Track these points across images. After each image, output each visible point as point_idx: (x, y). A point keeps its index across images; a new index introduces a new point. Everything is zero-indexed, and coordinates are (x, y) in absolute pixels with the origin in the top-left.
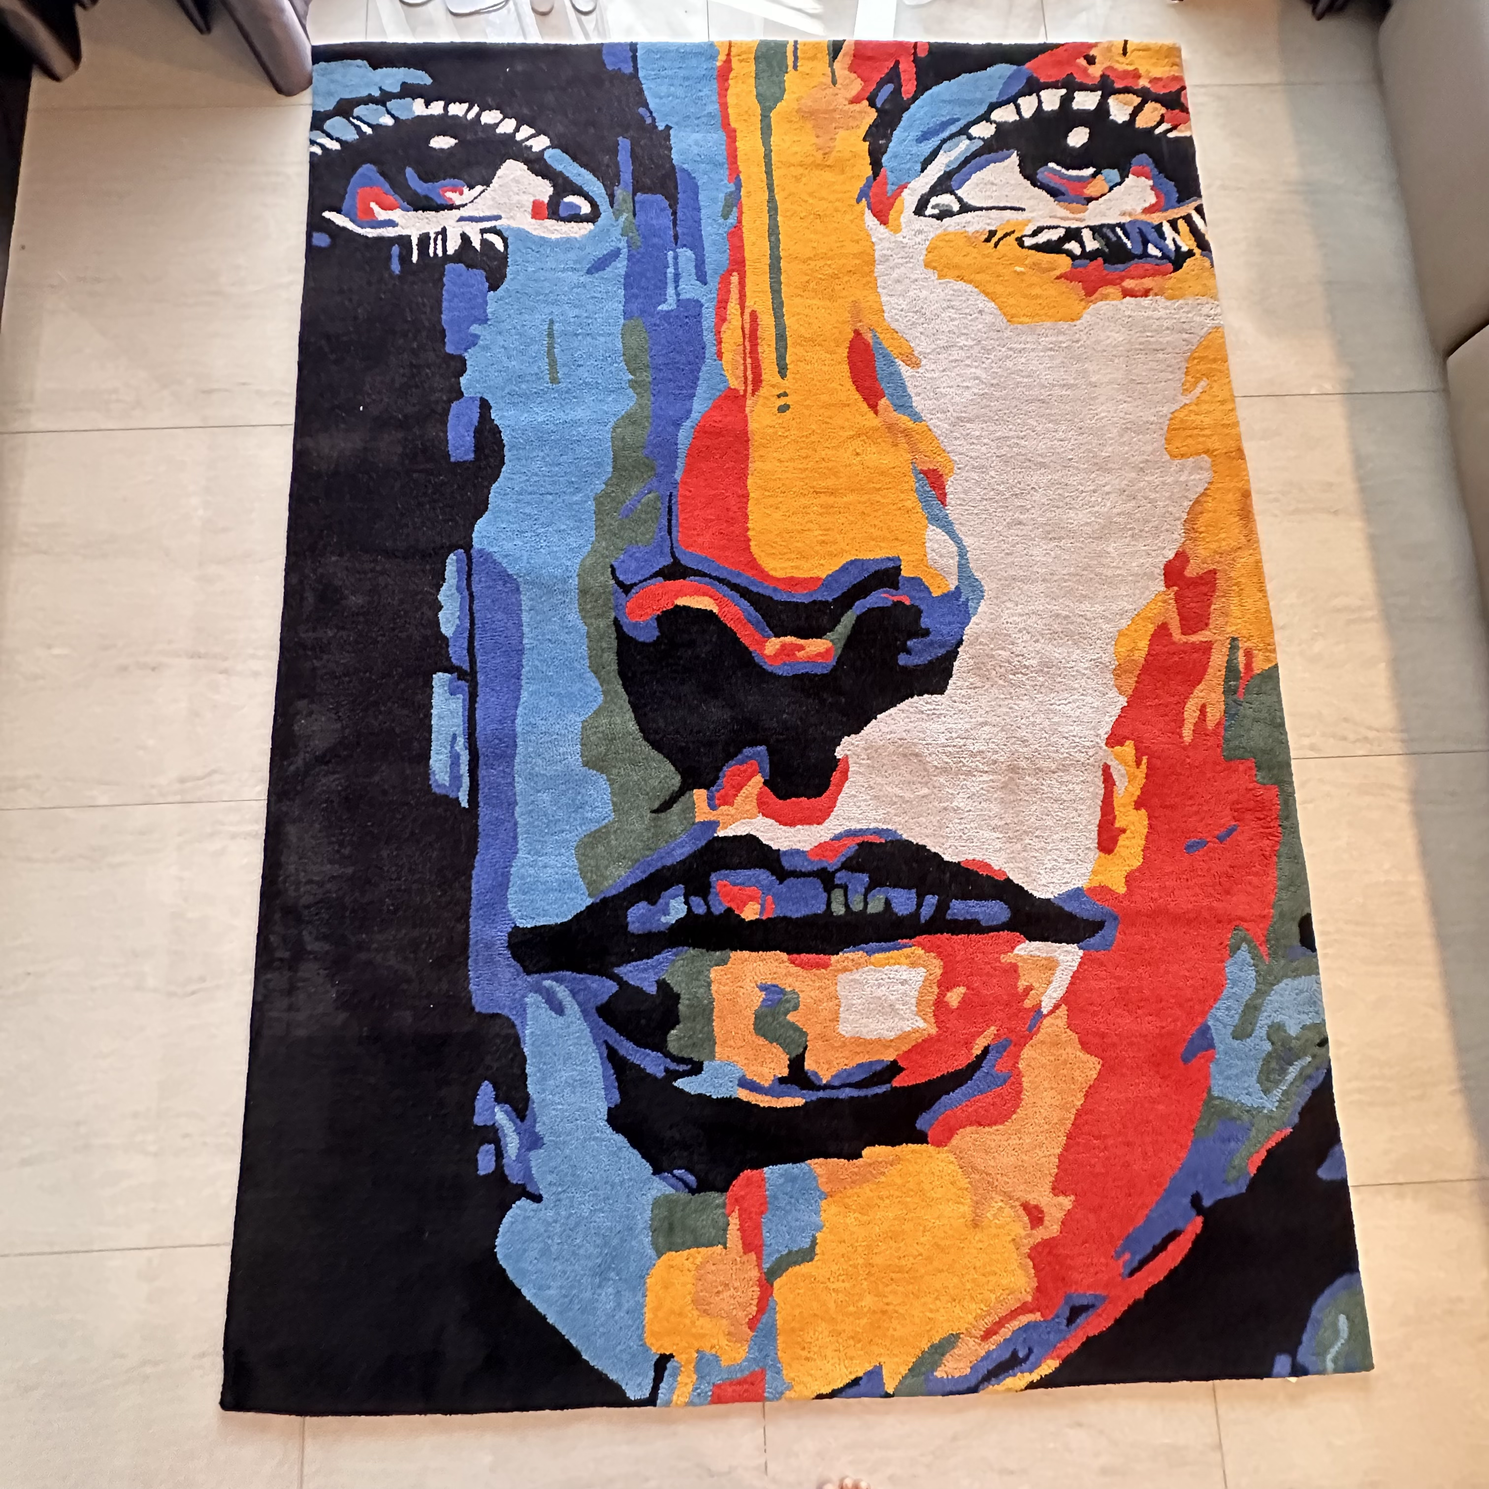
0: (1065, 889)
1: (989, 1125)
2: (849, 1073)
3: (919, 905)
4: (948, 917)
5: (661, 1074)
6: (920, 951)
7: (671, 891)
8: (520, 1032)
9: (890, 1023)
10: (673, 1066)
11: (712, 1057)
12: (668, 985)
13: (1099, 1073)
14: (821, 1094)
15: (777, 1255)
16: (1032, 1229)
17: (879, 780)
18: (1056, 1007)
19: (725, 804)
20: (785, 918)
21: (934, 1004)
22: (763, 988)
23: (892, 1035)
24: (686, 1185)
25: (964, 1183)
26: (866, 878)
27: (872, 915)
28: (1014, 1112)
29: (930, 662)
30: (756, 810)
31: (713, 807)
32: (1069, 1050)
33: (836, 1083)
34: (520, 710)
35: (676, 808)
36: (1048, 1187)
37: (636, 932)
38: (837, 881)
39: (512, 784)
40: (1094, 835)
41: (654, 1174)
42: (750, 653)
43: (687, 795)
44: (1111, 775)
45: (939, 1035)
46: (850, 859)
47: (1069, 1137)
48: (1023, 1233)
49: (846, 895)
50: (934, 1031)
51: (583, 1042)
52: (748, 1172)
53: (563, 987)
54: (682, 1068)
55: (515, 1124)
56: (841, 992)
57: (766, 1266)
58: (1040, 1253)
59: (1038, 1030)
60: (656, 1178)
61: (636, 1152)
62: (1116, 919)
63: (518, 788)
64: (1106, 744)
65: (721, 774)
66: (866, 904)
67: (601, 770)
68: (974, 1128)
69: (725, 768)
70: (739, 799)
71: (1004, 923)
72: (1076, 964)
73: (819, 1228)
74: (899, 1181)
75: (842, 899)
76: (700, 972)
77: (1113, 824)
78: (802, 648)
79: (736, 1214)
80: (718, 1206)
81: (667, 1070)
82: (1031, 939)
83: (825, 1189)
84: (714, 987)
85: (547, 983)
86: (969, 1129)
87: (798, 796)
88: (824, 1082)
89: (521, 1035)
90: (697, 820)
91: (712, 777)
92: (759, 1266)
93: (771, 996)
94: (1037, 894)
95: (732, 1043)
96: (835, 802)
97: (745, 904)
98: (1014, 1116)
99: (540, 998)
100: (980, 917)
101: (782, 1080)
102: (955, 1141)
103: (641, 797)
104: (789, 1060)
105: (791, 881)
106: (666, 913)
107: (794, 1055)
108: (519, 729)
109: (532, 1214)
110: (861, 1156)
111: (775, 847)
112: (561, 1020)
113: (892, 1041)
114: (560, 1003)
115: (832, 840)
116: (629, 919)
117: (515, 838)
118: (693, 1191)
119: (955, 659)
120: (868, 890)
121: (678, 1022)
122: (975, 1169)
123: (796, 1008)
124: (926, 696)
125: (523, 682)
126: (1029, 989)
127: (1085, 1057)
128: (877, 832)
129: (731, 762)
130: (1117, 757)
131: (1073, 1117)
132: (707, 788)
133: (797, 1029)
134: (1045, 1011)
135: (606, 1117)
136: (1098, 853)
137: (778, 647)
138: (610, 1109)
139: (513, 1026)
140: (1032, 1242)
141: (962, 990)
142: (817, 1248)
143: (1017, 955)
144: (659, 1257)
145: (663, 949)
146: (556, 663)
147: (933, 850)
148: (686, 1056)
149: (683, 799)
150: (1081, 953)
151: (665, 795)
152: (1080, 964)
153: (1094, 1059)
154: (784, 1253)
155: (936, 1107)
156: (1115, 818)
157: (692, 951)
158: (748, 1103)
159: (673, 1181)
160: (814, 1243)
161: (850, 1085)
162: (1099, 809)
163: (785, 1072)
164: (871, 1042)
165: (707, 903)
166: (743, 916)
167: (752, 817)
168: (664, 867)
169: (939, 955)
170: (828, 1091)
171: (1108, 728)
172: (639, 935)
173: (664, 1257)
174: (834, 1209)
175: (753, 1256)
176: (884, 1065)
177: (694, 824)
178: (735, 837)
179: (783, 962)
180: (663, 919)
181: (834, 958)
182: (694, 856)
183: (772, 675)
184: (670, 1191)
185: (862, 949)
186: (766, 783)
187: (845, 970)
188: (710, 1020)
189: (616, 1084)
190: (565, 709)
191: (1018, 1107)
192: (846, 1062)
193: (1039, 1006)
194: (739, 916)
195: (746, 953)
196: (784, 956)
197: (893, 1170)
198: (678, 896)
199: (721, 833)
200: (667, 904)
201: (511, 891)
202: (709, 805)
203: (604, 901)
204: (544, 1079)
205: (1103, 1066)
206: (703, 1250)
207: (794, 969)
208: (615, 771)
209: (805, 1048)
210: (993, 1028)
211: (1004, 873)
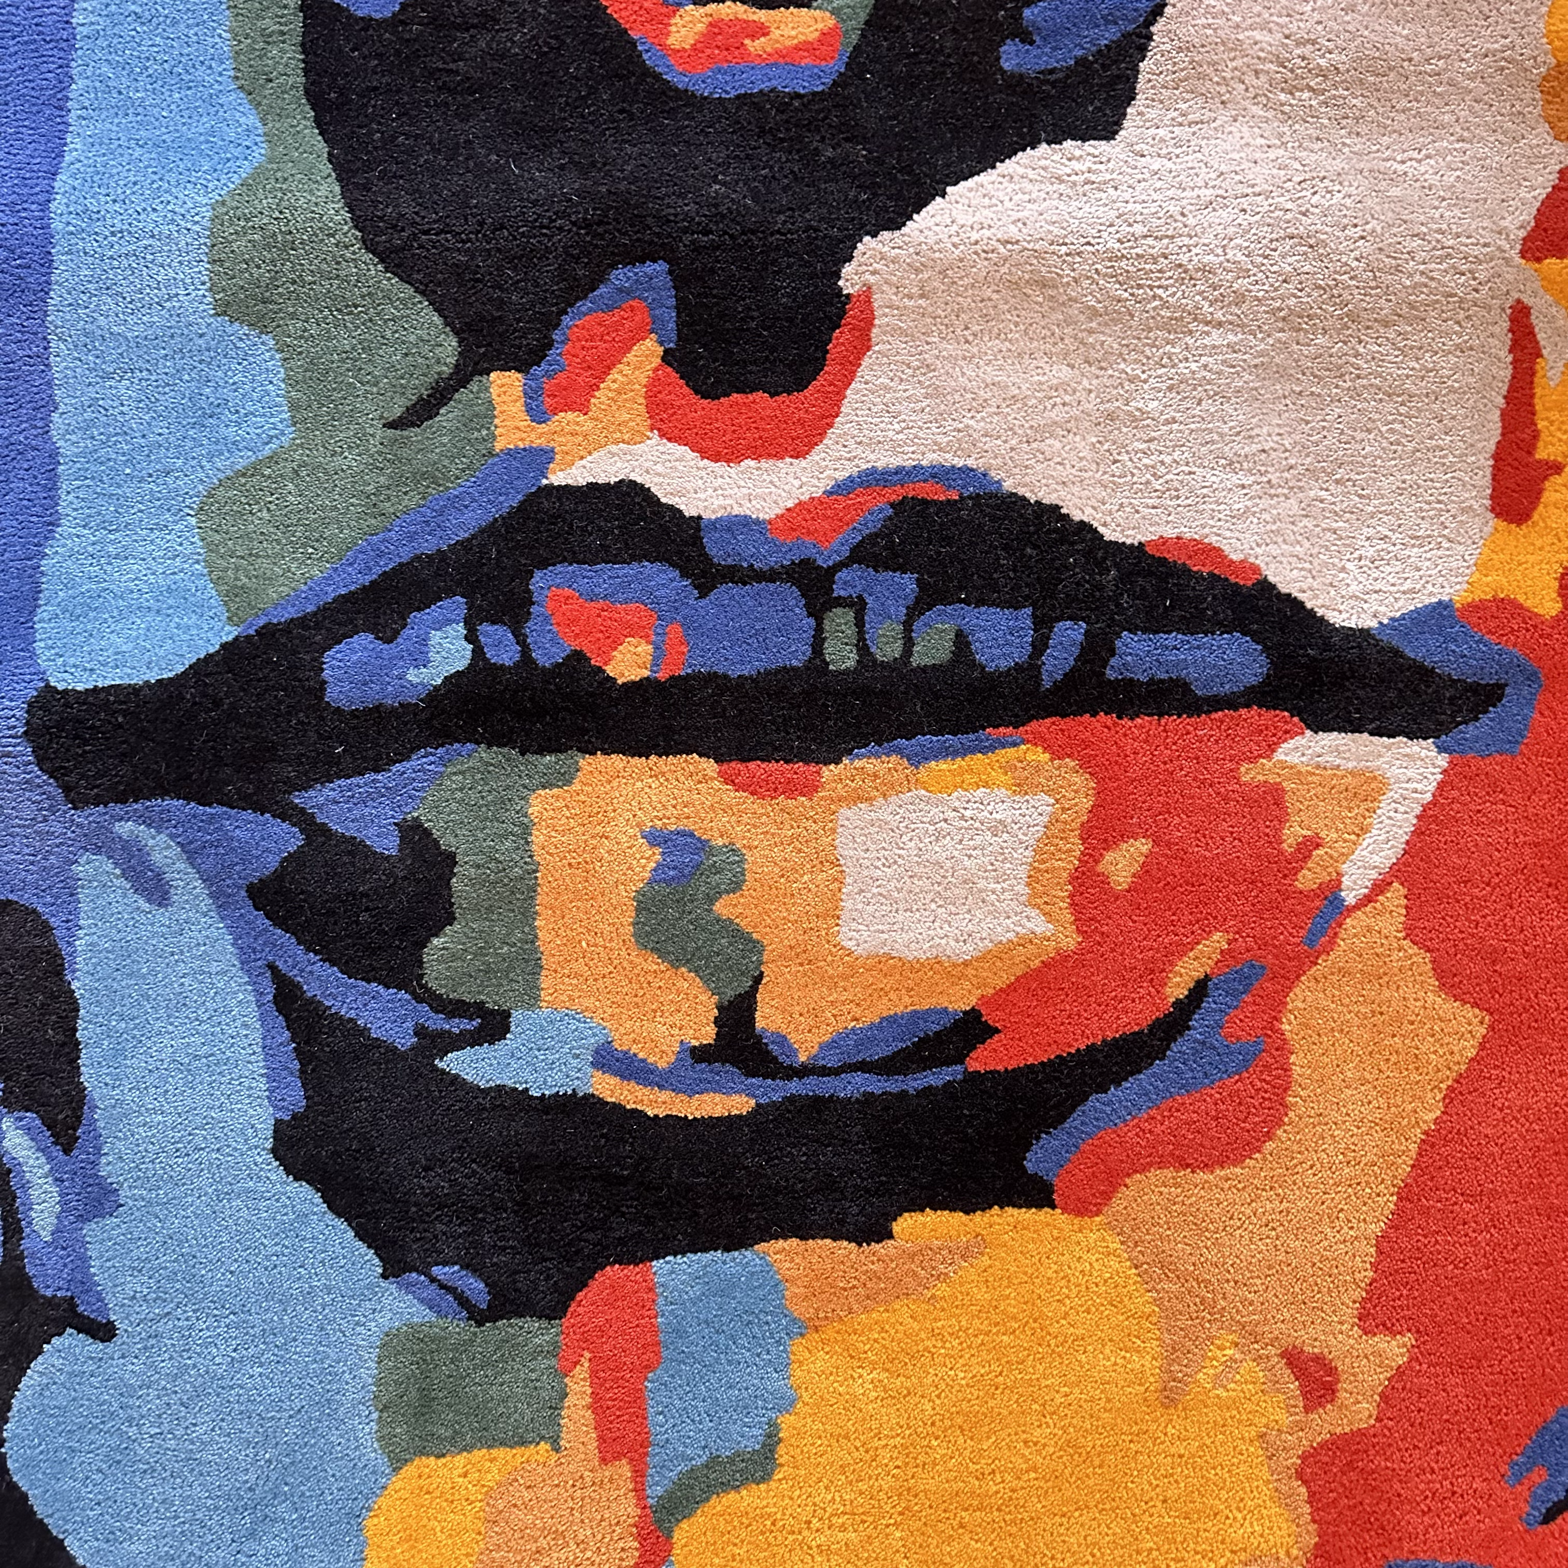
0: (1405, 606)
1: (1206, 1167)
2: (865, 1037)
3: (1040, 646)
4: (1110, 674)
5: (405, 1041)
6: (1039, 756)
7: (434, 611)
8: (62, 945)
9: (962, 922)
10: (437, 1022)
11: (532, 999)
12: (427, 833)
13: (1482, 1046)
14: (794, 1087)
15: (683, 1467)
16: (1307, 1410)
17: (950, 348)
18: (1379, 888)
19: (568, 407)
20: (712, 677)
21: (1073, 880)
22: (655, 838)
23: (968, 951)
24: (463, 1301)
25: (1142, 1302)
26: (908, 583)
27: (924, 669)
28: (1269, 1136)
29: (1081, 62)
30: (642, 421)
31: (538, 415)
32: (1408, 991)
33: (832, 1062)
34: (62, 182)
35: (448, 416)
36: (1350, 1312)
37: (344, 704)
38: (839, 591)
39: (43, 359)
40: (1484, 479)
41: (384, 1276)
42: (634, 44)
43: (474, 386)
44: (1531, 333)
45: (1081, 951)
46: (872, 538)
47: (1405, 1195)
48: (1285, 1419)
49: (860, 623)
50: (1070, 940)
51: (214, 967)
52: (613, 1272)
53: (163, 837)
54: (457, 1026)
55: (50, 1159)
56: (846, 850)
57: (655, 1491)
58: (1325, 1468)
59: (1332, 942)
60: (390, 1286)
61: (341, 1224)
62: (1532, 677)
63: (59, 367)
64: (1523, 254)
65: (557, 336)
66: (909, 643)
67: (261, 324)
68: (1169, 1173)
69: (566, 320)
70: (601, 397)
71: (1251, 689)
72: (1432, 787)
73: (787, 1404)
74: (982, 1295)
75: (851, 631)
76: (503, 802)
77: (1530, 450)
78: (761, 30)
79: (582, 1371)
80: (538, 1352)
81: (420, 1031)
82: (1318, 727)
83: (801, 1310)
84: (537, 838)
85: (125, 828)
86: (1154, 1175)
87: (745, 388)
88: (802, 1058)
89: (65, 950)
90: (498, 446)
91: (532, 340)
92: (639, 1491)
93: (676, 859)
94: (1337, 619)
95: (579, 966)
96: (838, 405)
97: (616, 643)
98: (1269, 1146)
99: (109, 866)
100: (1191, 674)
101: (700, 1054)
102: (1120, 1201)
103: (361, 389)
104: (720, 1008)
105: (724, 592)
106: (422, 661)
107: (730, 993)
108: (57, 225)
109: (91, 1367)
110: (890, 1236)
111: (689, 511)
112: (162, 916)
113: (966, 964)
114: (159, 876)
115: (829, 493)
116: (327, 674)
117: (52, 487)
118: (479, 1317)
119: (1143, 51)
120: (916, 610)
121: (450, 919)
122: (1167, 1267)
123: (736, 886)
124: (1068, 144)
125: (72, 118)
126: (1310, 845)
127: (1447, 1006)
128: (940, 474)
129: (585, 305)
130: (1549, 284)
131: (1414, 1148)
132: (522, 367)
133: (738, 935)
134: (1350, 898)
135: (269, 1145)
136: (1493, 521)
137: (700, 27)
138: (278, 1123)
139: (46, 929)
140: (1306, 1440)
141: (1142, 846)
142: (781, 1449)
143: (1283, 765)
144: (396, 1470)
145: (414, 750)
146: (153, 68)
147: (1077, 516)
148: (467, 998)
149: (462, 395)
150: (1443, 761)
151: (419, 387)
152: (1441, 786)
153: (1470, 1013)
154: (699, 1462)
155: (1074, 1121)
156: (1536, 436)
157: (483, 753)
158: (617, 1108)
159: (432, 1291)
160: (772, 1440)
161: (863, 1067)
162: (1496, 415)
163: (707, 1034)
164: (917, 967)
165: (521, 640)
166: (610, 671)
167: (636, 438)
168: (418, 558)
169: (1086, 764)
170: (811, 1080)
171: (1527, 216)
172: (354, 714)
173: (409, 1470)
174: (820, 1361)
175: (624, 1469)
176: (947, 1022)
177: (491, 454)
178: (592, 486)
179: (706, 779)
180: (413, 676)
181: (829, 772)
182: (490, 531)
183: (687, 98)
184: (420, 1314)
185: (899, 751)
186: (668, 357)
187: (857, 798)
188: (528, 915)
189: (296, 1065)
190: (173, 177)
191: (1280, 1123)
192: (857, 1012)
193: (1335, 885)
194: (600, 670)
195: (617, 761)
196: (709, 766)
197: (968, 1271)
198: (449, 622)
199: (557, 478)
200: (424, 641)
201: (43, 613)
202: (529, 410)
203: (268, 633)
204: (118, 1053)
205: (1491, 1028)
206: (501, 1453)
207: (731, 795)
208: (293, 327)
209: (758, 980)
210: (1217, 936)
211: (1256, 569)
